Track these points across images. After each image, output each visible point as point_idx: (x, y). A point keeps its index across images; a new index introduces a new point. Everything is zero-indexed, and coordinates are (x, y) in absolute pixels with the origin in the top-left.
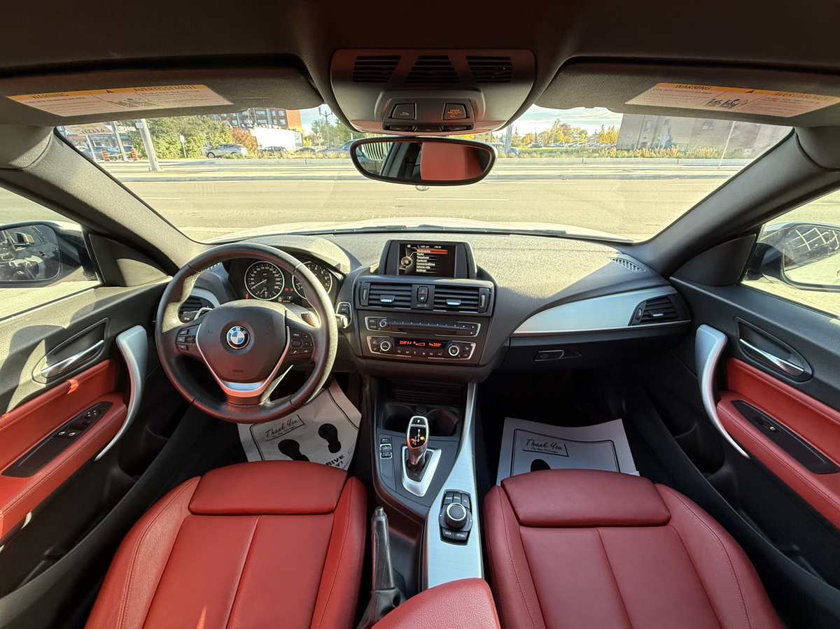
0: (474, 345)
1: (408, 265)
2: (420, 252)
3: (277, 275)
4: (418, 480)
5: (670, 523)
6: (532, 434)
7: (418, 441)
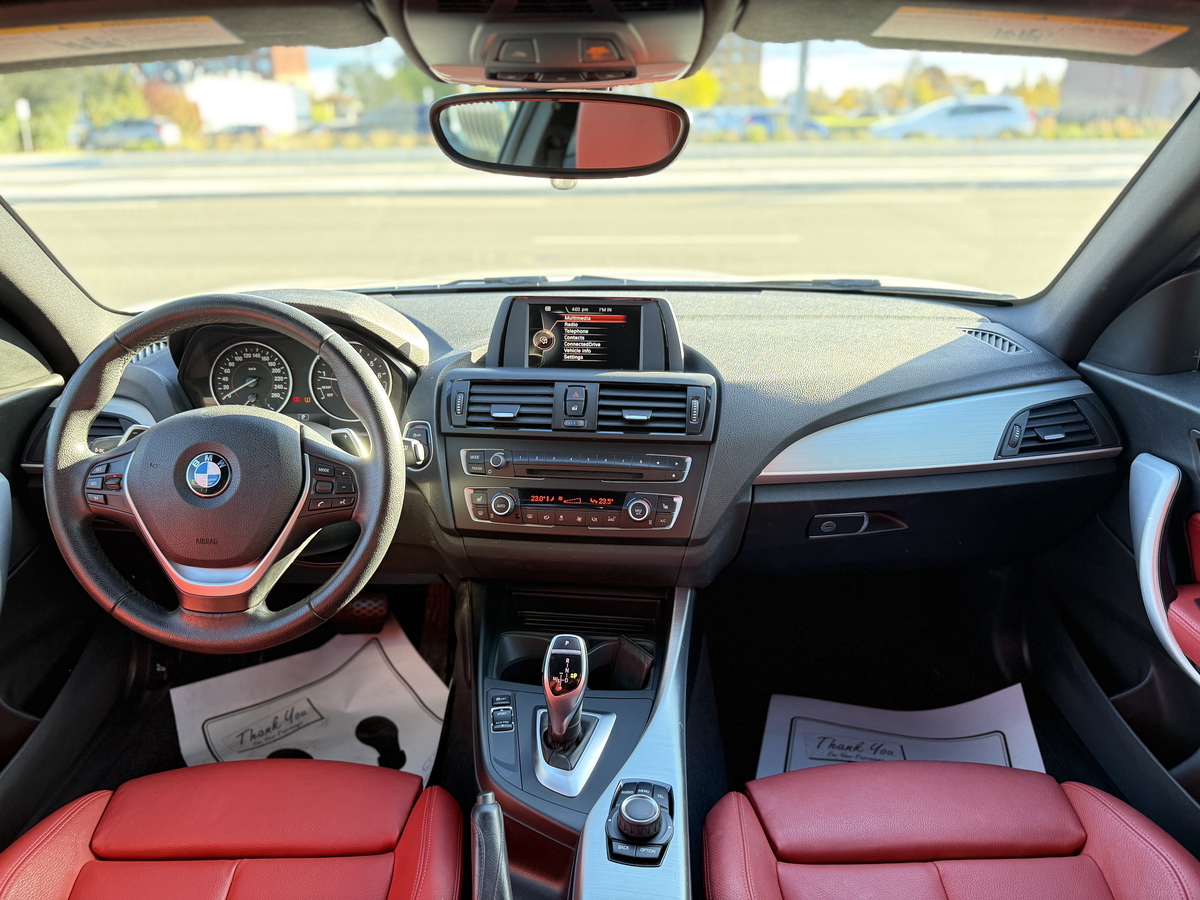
0: (679, 500)
1: (546, 346)
2: (571, 320)
3: (278, 371)
4: (566, 766)
5: (1085, 851)
6: (831, 727)
7: (566, 680)
